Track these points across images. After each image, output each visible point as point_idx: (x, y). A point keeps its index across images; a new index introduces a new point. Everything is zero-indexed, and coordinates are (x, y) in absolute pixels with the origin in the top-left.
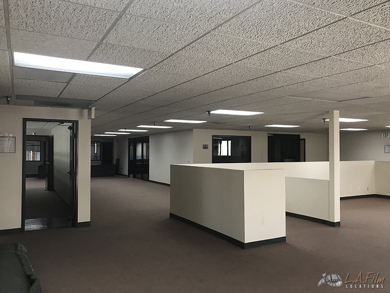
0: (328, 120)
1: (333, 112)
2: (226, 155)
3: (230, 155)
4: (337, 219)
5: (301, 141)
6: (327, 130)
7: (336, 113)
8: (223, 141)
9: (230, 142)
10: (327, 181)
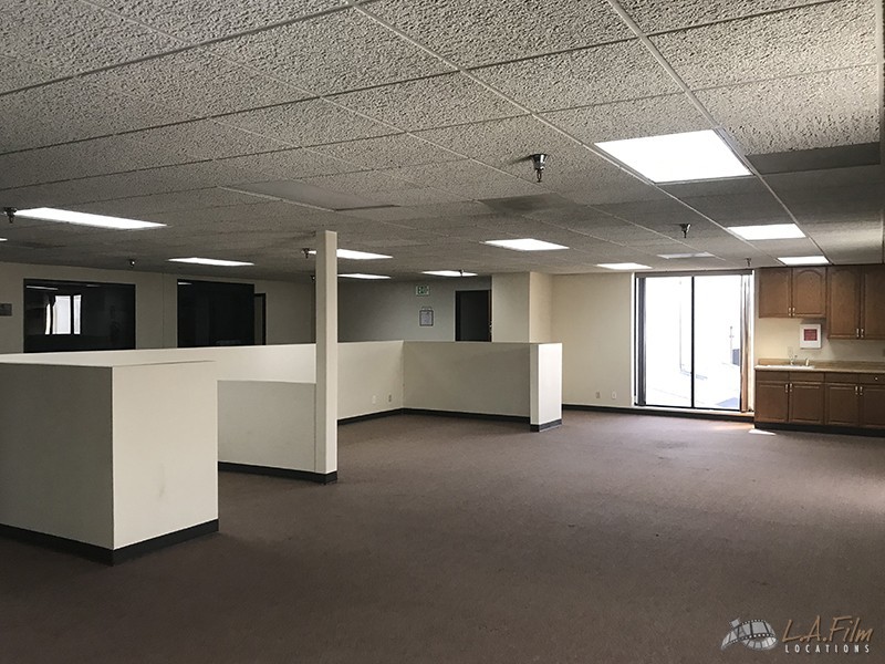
0: (314, 252)
1: (324, 235)
4: (331, 467)
5: (256, 299)
6: (313, 275)
7: (331, 236)
10: (311, 384)
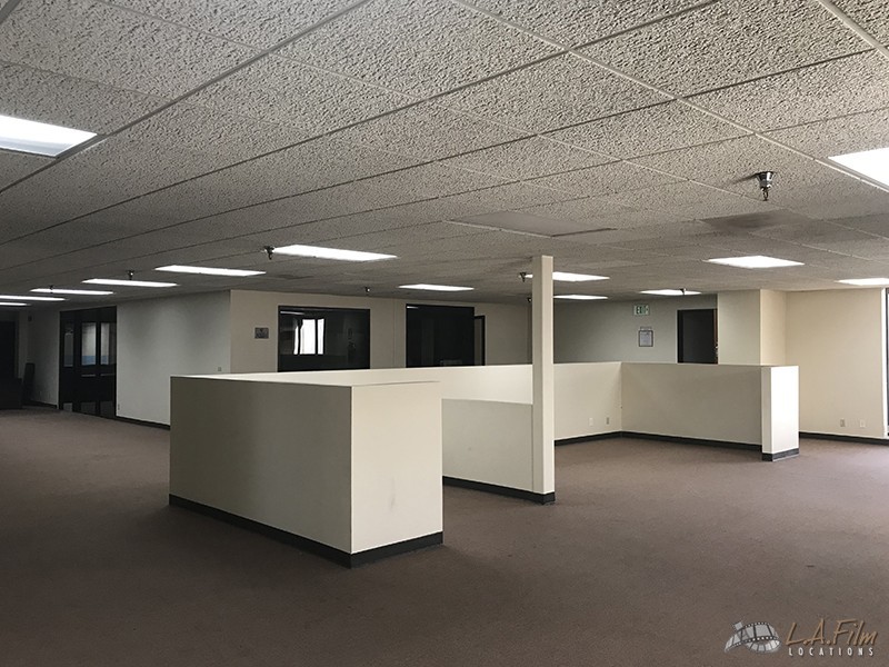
0: (531, 276)
1: (541, 259)
2: (313, 352)
3: (321, 352)
4: (548, 487)
5: (476, 321)
6: (529, 297)
7: (548, 260)
8: (305, 321)
9: (321, 323)
10: (526, 405)
